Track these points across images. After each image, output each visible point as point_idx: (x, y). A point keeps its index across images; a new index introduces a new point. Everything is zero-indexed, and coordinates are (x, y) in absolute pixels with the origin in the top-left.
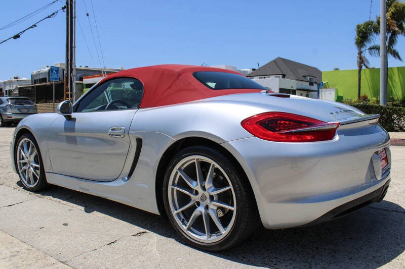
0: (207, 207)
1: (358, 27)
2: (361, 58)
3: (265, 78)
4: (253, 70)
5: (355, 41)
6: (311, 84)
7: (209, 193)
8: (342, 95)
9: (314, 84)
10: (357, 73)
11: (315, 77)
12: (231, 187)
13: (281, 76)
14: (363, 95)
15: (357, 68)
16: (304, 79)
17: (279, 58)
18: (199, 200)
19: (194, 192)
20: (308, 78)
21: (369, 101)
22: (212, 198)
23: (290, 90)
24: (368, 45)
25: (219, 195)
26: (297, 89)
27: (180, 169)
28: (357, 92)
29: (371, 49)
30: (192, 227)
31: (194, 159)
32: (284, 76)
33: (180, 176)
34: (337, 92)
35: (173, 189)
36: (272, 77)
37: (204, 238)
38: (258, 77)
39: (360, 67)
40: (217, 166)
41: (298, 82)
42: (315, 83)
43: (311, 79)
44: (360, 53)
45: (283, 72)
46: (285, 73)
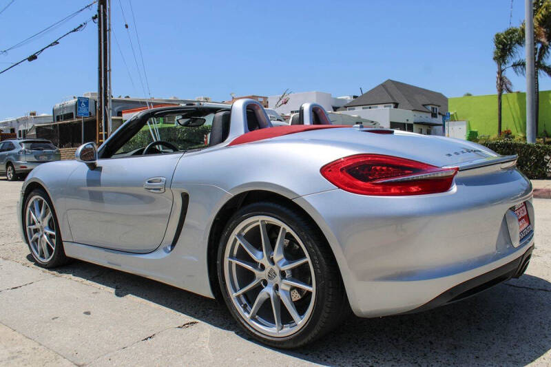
0: (276, 288)
1: (498, 36)
2: (501, 79)
3: (370, 108)
4: (355, 97)
5: (492, 56)
6: (434, 115)
7: (278, 267)
8: (476, 130)
9: (438, 116)
10: (497, 100)
11: (439, 106)
12: (308, 259)
13: (392, 105)
14: (506, 130)
15: (496, 93)
16: (424, 109)
17: (389, 80)
18: (267, 279)
19: (259, 267)
20: (430, 108)
21: (513, 137)
22: (283, 274)
23: (404, 124)
24: (511, 60)
25: (293, 270)
26: (415, 123)
27: (239, 235)
28: (497, 126)
29: (515, 65)
30: (257, 314)
31: (258, 221)
32: (396, 105)
33: (240, 244)
34: (469, 127)
35: (230, 263)
36: (381, 107)
37: (273, 331)
38: (361, 107)
39: (501, 91)
40: (289, 230)
41: (415, 113)
42: (440, 114)
43: (433, 109)
44: (500, 72)
45: (395, 100)
46: (397, 101)
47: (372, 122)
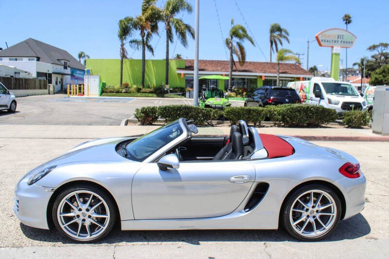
1: (121, 22)
2: (123, 49)
3: (16, 60)
5: (118, 34)
6: (65, 68)
8: (105, 82)
9: (68, 67)
10: (119, 63)
11: (68, 61)
13: (35, 59)
14: (125, 82)
15: (120, 58)
16: (58, 62)
17: (30, 39)
20: (63, 62)
21: (130, 88)
23: (46, 73)
24: (129, 38)
26: (53, 73)
28: (119, 80)
29: (131, 42)
32: (38, 59)
36: (25, 60)
38: (8, 58)
39: (122, 58)
41: (54, 65)
42: (69, 66)
43: (65, 63)
44: (122, 45)
45: (36, 55)
46: (39, 56)
47: (26, 72)
